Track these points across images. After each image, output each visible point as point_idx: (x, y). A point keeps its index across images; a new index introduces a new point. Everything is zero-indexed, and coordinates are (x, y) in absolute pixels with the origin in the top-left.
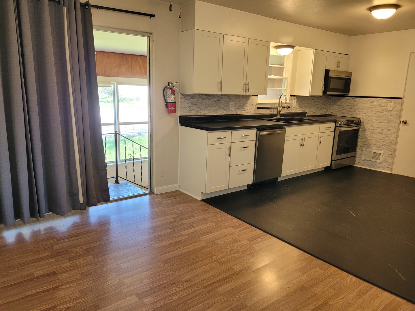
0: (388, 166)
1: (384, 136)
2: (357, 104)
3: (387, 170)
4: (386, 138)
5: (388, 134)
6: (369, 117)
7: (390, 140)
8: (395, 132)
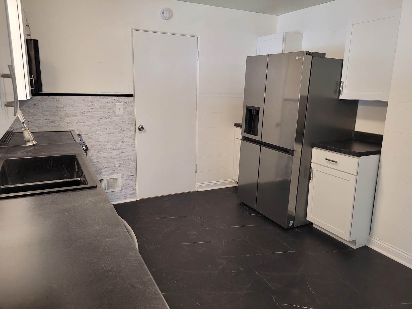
0: (131, 192)
1: (118, 152)
2: (64, 108)
3: (131, 198)
4: (121, 155)
5: (123, 149)
6: (89, 127)
7: (127, 156)
8: (132, 143)
